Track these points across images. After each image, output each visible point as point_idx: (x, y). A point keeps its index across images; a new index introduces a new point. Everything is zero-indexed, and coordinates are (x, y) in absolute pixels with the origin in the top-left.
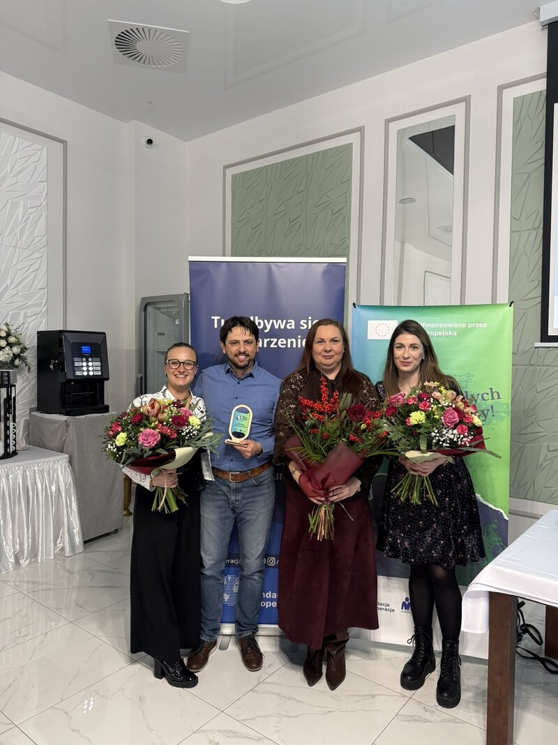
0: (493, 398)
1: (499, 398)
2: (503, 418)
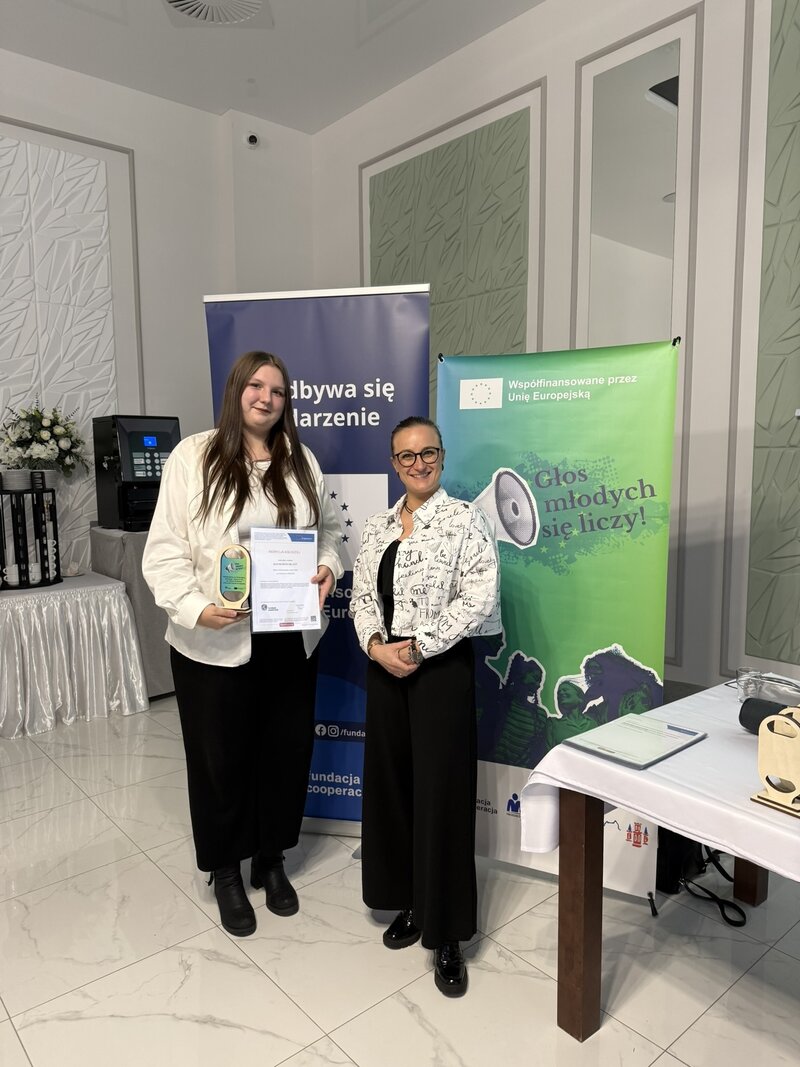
0: (643, 496)
1: (653, 495)
2: (659, 526)
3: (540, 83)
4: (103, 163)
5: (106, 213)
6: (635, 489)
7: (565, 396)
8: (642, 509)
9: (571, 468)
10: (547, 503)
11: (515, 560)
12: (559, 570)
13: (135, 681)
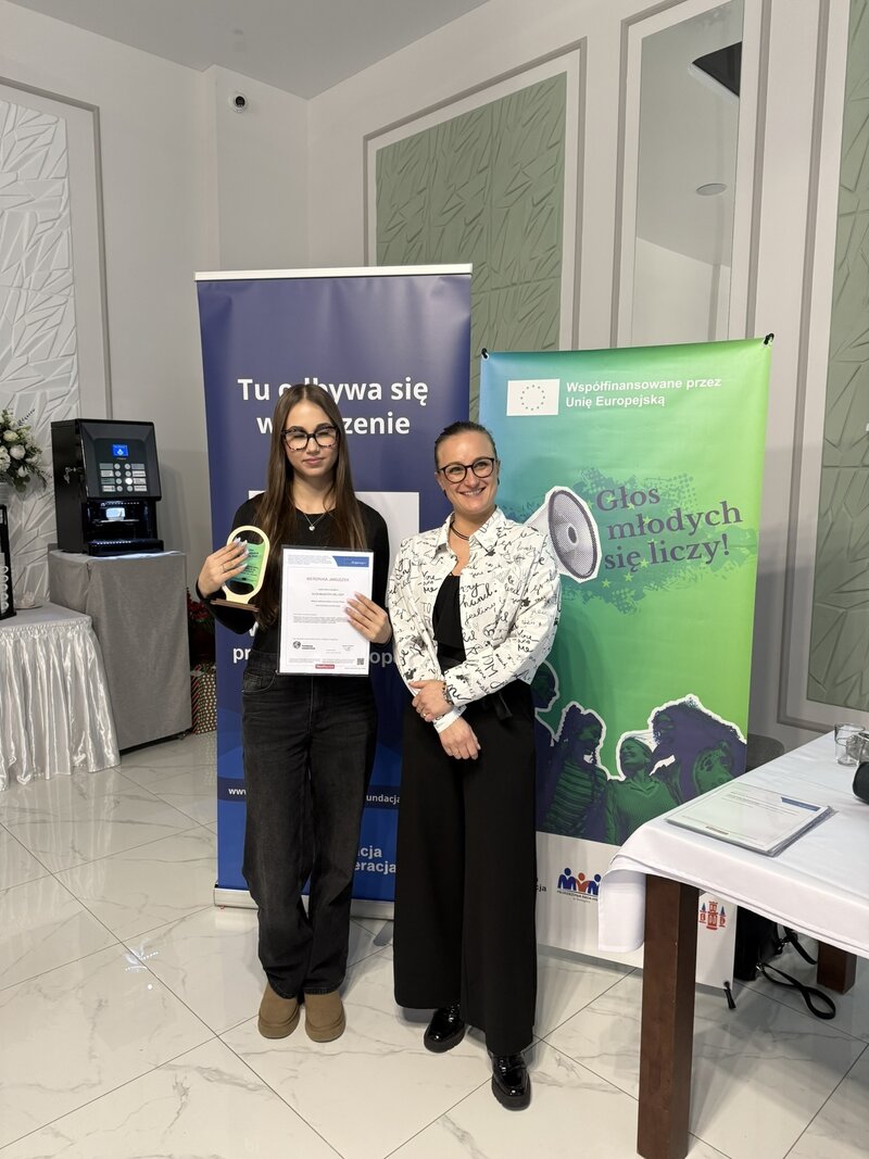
0: (727, 521)
1: (738, 520)
2: (745, 557)
3: (580, 45)
4: (62, 121)
5: (66, 180)
6: (717, 513)
7: (634, 401)
8: (724, 537)
9: (640, 488)
10: (611, 529)
11: (571, 596)
12: (624, 608)
13: (102, 733)
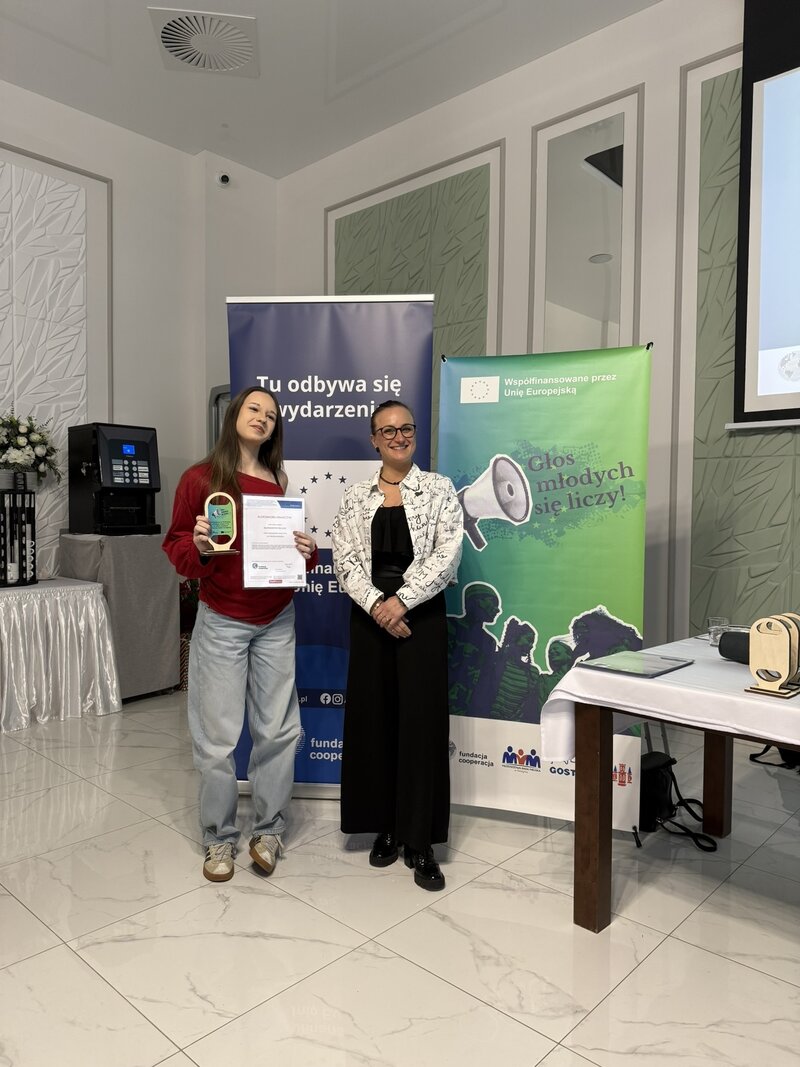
0: (623, 476)
1: (631, 475)
2: (637, 502)
3: (500, 144)
4: (83, 189)
5: (84, 236)
6: (616, 470)
7: (554, 391)
8: (622, 487)
9: (560, 454)
10: (539, 485)
11: (510, 535)
12: (550, 543)
13: (109, 682)
